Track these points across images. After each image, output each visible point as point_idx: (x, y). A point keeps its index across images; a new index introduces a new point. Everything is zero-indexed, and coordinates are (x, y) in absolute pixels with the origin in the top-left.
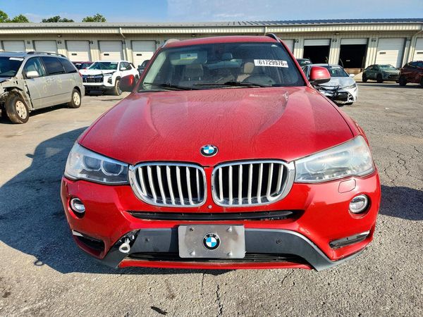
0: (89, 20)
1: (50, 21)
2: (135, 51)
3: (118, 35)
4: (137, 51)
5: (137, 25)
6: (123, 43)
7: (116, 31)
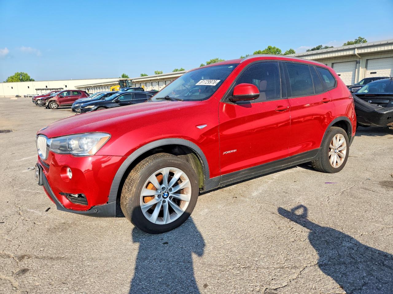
0: (349, 44)
1: (313, 50)
2: (370, 69)
3: (353, 56)
4: (372, 69)
5: (375, 44)
6: (358, 62)
7: (351, 53)
